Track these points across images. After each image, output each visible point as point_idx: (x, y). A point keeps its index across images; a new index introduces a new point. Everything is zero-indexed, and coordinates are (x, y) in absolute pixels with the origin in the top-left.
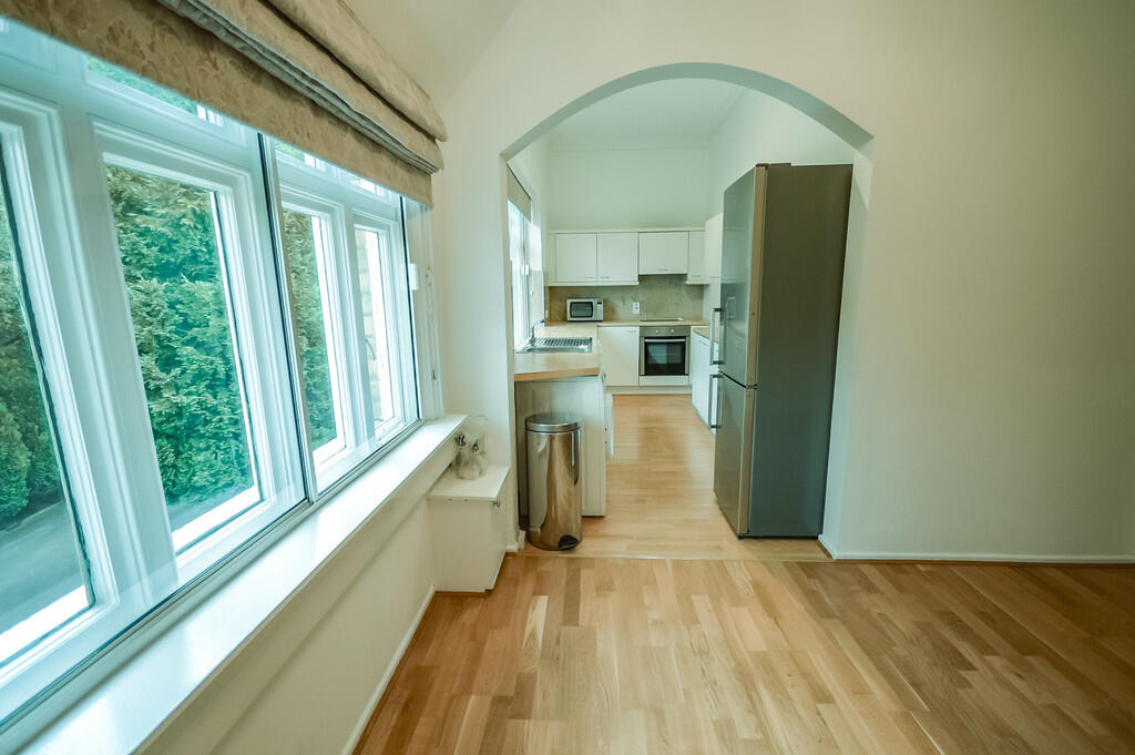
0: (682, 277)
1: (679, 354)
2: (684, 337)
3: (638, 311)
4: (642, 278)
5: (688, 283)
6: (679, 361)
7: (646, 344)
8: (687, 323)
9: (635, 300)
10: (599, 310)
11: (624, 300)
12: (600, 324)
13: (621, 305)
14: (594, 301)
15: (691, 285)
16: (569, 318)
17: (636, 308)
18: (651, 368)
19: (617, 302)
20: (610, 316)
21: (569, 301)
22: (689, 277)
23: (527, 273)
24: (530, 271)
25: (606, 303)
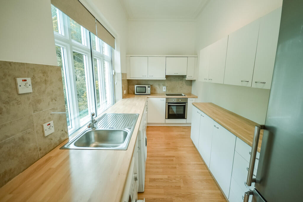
0: (183, 77)
1: (182, 110)
2: (185, 103)
3: (165, 90)
4: (167, 77)
5: (186, 79)
6: (182, 113)
7: (169, 106)
8: (186, 97)
9: (164, 85)
10: (148, 90)
11: (159, 85)
12: (148, 96)
13: (158, 87)
14: (147, 86)
15: (187, 80)
16: (136, 93)
17: (164, 89)
18: (171, 116)
19: (156, 86)
20: (153, 93)
21: (136, 86)
22: (187, 77)
23: (113, 74)
24: (115, 73)
25: (151, 87)
